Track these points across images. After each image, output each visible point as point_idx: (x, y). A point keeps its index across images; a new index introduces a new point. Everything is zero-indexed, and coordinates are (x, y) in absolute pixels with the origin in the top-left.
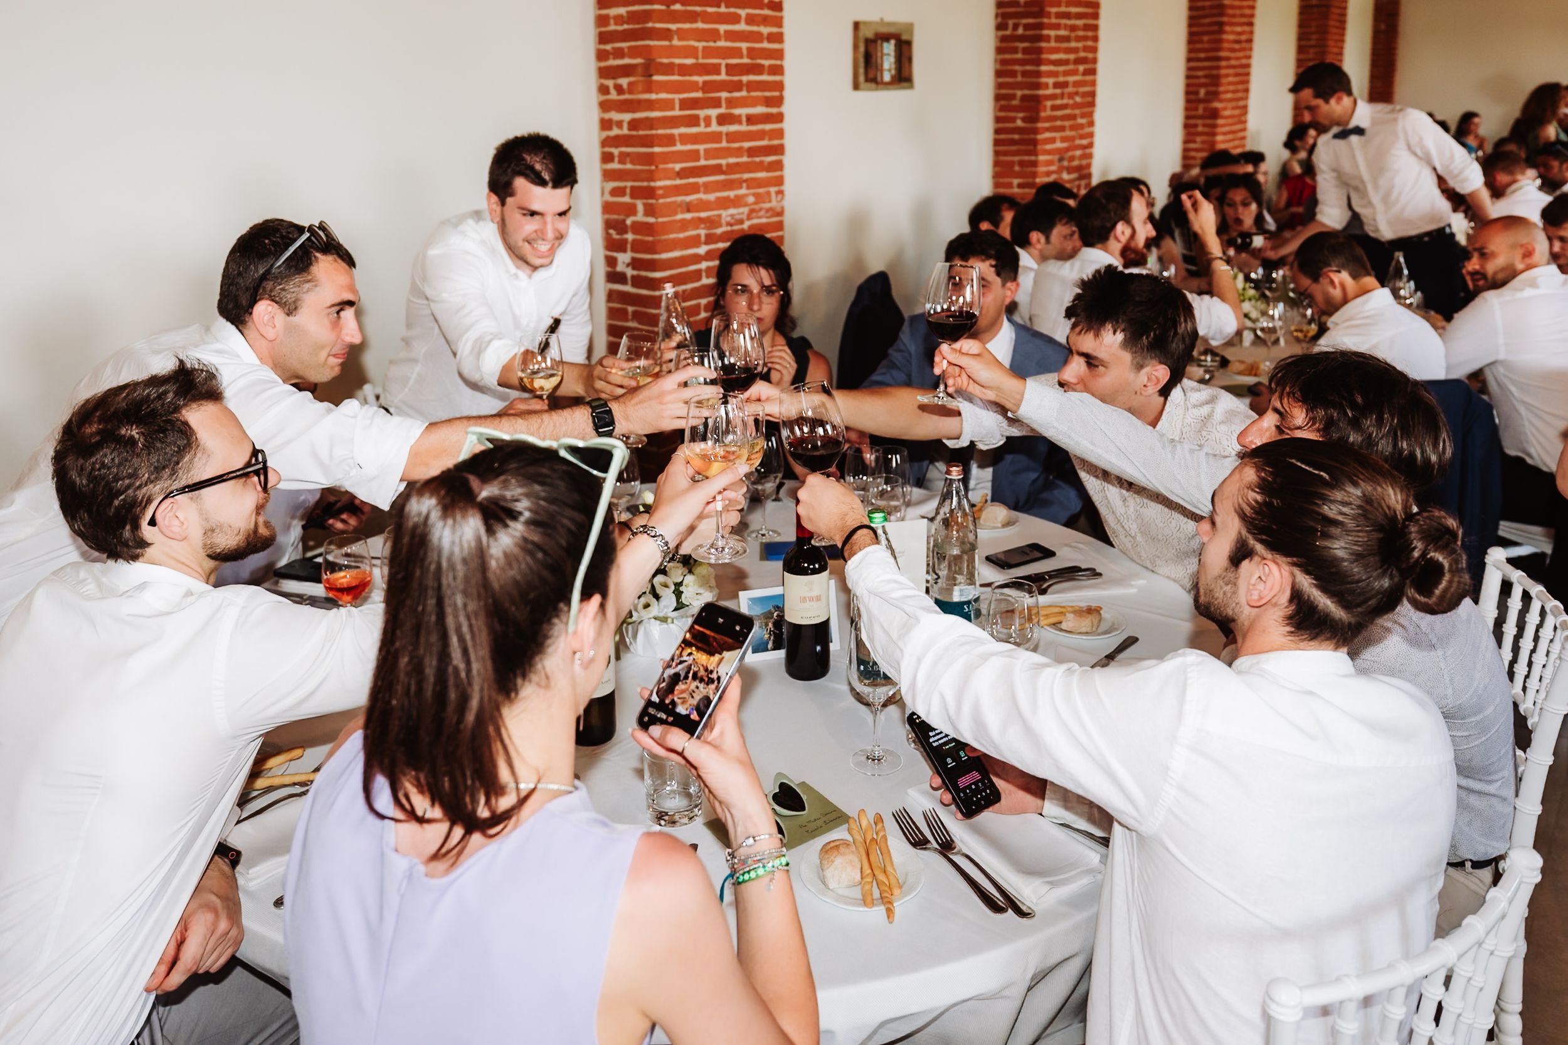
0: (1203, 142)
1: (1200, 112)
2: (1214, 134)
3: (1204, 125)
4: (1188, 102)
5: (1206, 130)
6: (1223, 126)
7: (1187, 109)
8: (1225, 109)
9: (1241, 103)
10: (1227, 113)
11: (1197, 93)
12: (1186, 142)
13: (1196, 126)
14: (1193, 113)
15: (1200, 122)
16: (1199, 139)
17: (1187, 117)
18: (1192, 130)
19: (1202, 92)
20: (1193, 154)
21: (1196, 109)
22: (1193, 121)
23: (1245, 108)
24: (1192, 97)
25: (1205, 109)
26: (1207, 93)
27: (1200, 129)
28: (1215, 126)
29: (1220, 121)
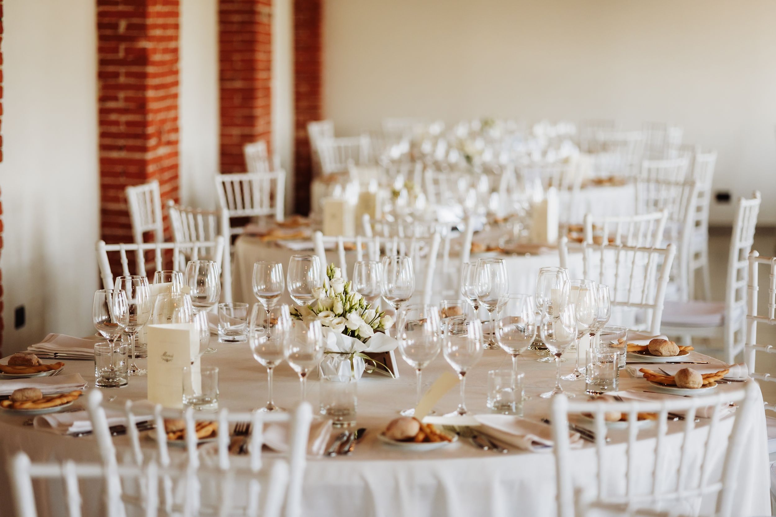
0: (127, 99)
1: (121, 54)
2: (144, 88)
3: (128, 75)
4: (103, 39)
5: (132, 81)
6: (155, 76)
7: (101, 50)
8: (155, 51)
9: (172, 45)
10: (157, 57)
11: (115, 26)
12: (102, 99)
13: (116, 75)
14: (110, 56)
15: (122, 70)
16: (122, 95)
17: (102, 62)
18: (112, 82)
19: (123, 25)
20: (113, 117)
21: (116, 50)
22: (111, 69)
23: (175, 51)
24: (108, 32)
25: (128, 51)
26: (130, 27)
27: (122, 80)
28: (144, 75)
29: (150, 69)
